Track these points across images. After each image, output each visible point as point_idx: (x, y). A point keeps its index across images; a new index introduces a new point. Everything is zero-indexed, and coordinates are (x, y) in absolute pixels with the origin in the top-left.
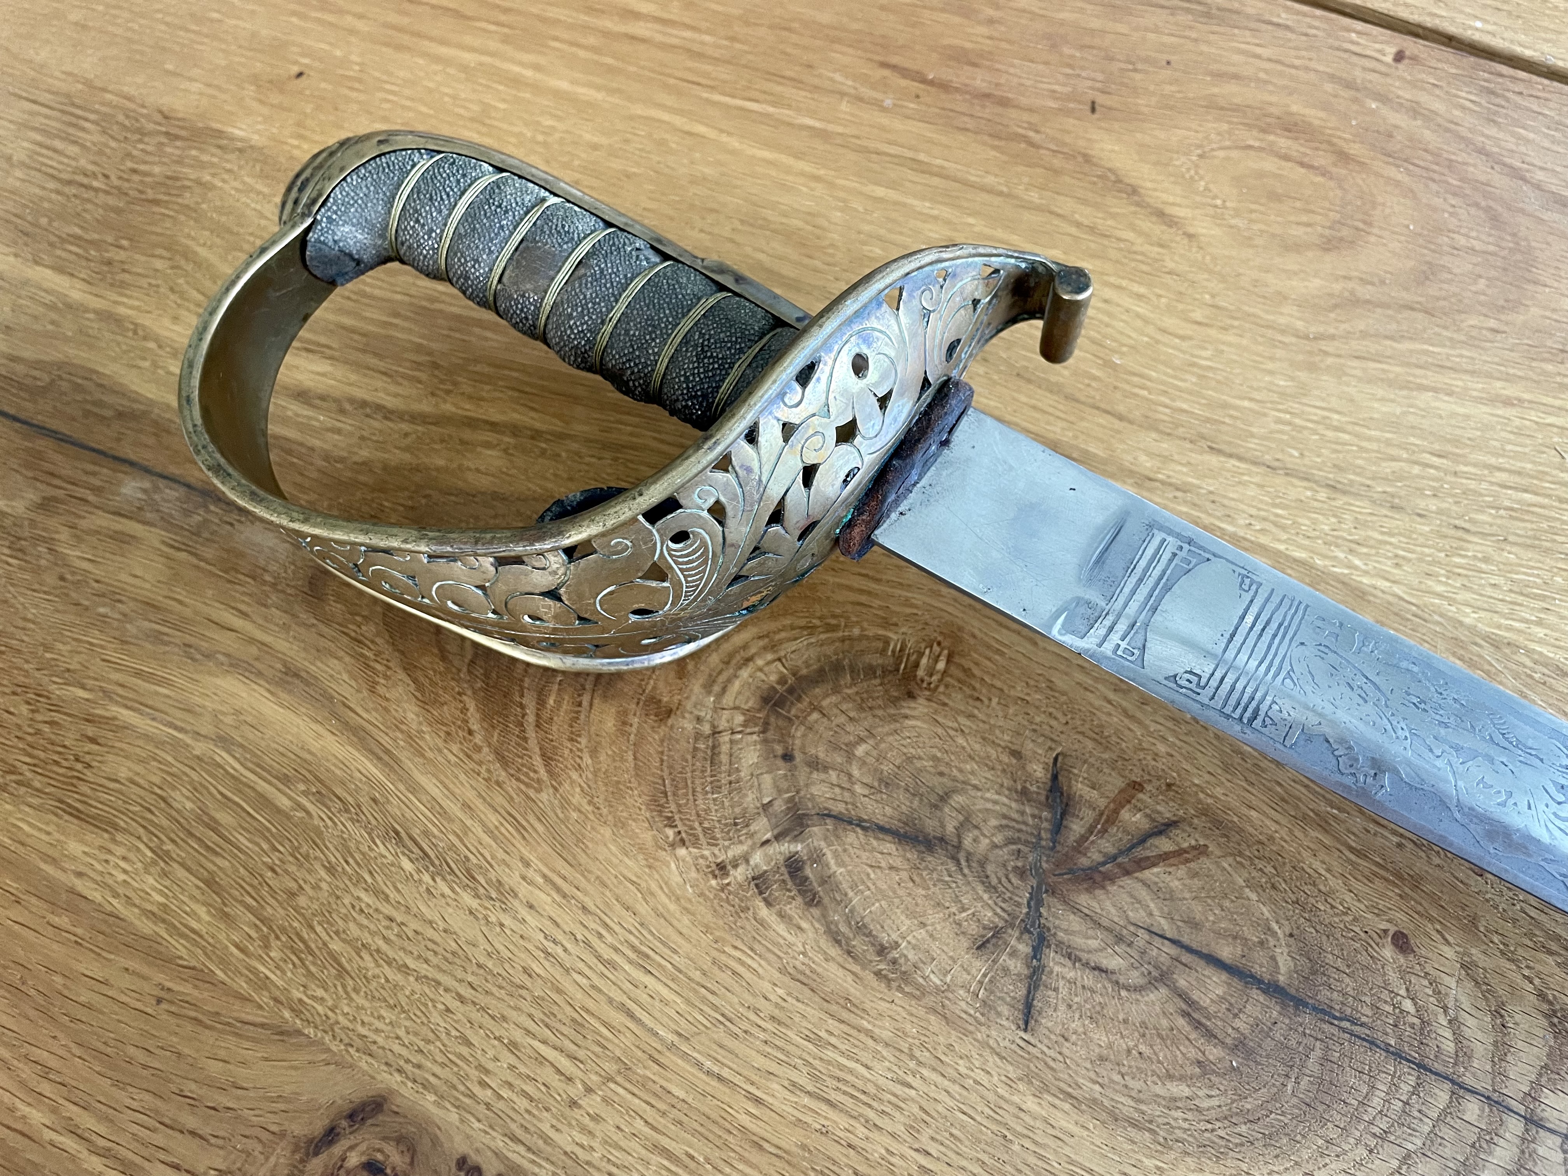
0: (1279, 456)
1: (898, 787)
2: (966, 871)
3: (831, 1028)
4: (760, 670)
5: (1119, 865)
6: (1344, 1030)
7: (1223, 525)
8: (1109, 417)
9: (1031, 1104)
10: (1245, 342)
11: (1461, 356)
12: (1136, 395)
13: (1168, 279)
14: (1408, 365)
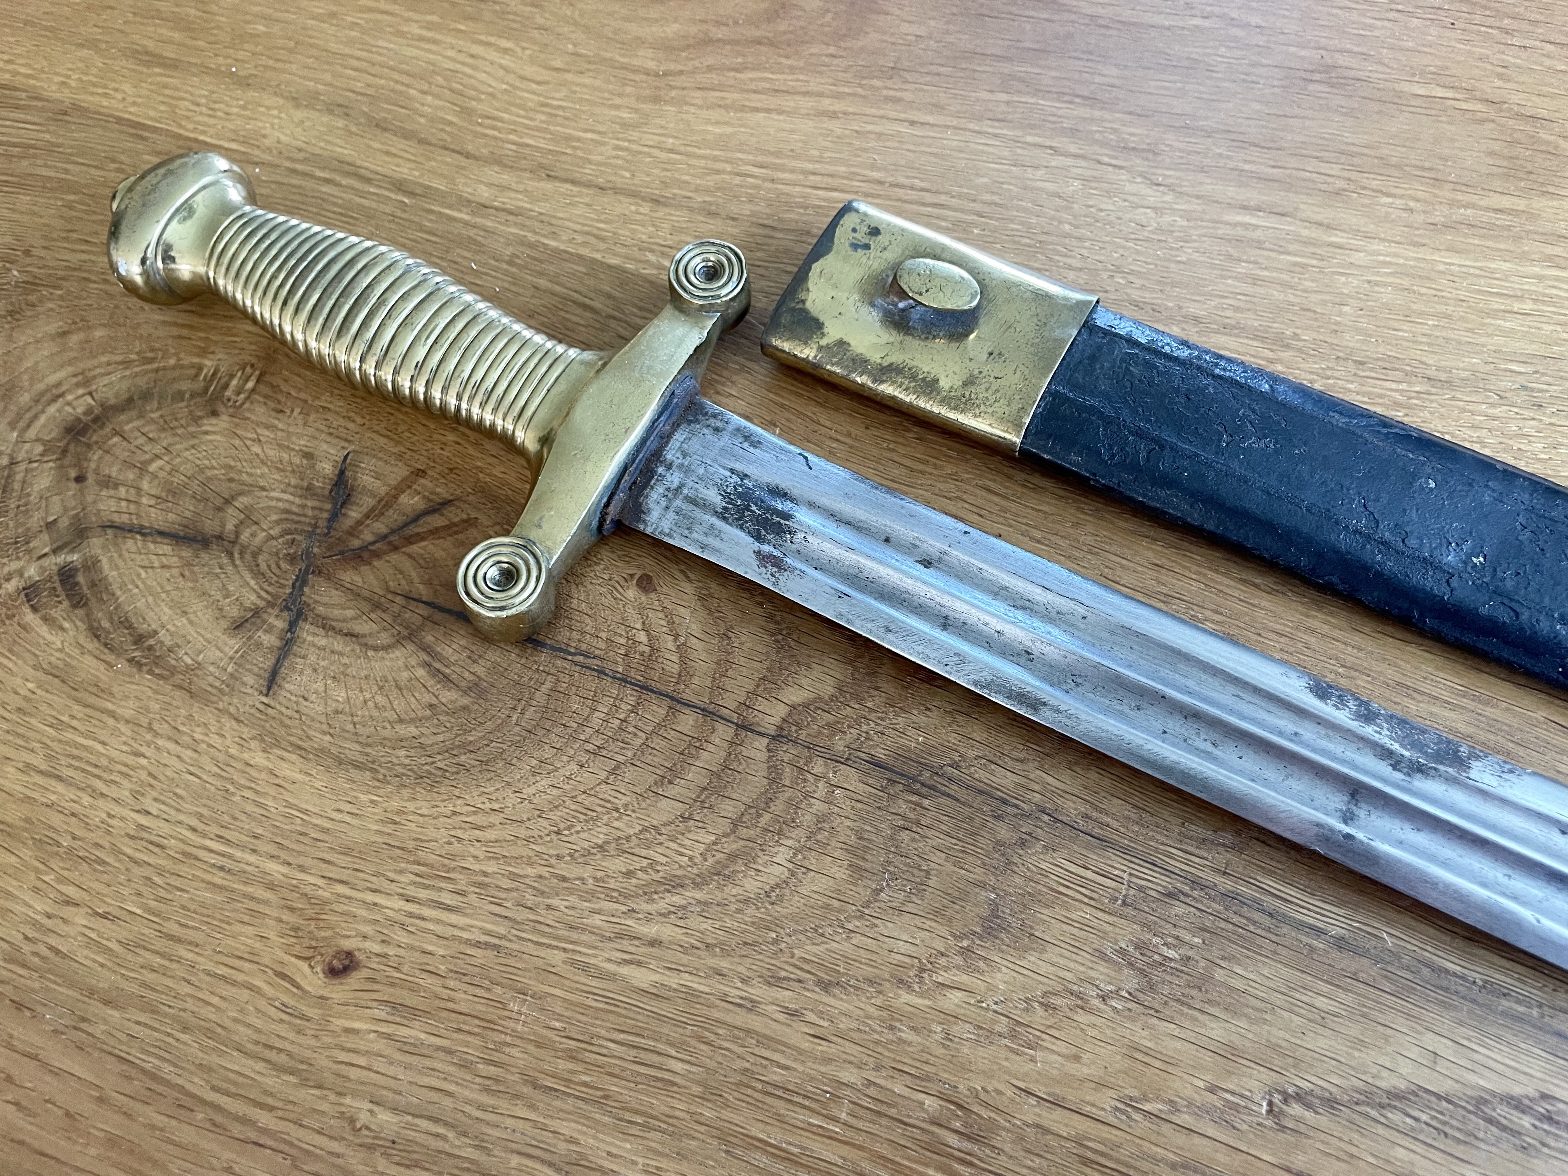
0: (613, 178)
1: (186, 495)
2: (238, 562)
3: (74, 713)
4: (68, 404)
5: (390, 543)
6: (576, 663)
7: (546, 241)
8: (456, 156)
9: (259, 759)
10: (598, 83)
11: (797, 80)
12: (486, 135)
13: (536, 34)
14: (747, 91)
